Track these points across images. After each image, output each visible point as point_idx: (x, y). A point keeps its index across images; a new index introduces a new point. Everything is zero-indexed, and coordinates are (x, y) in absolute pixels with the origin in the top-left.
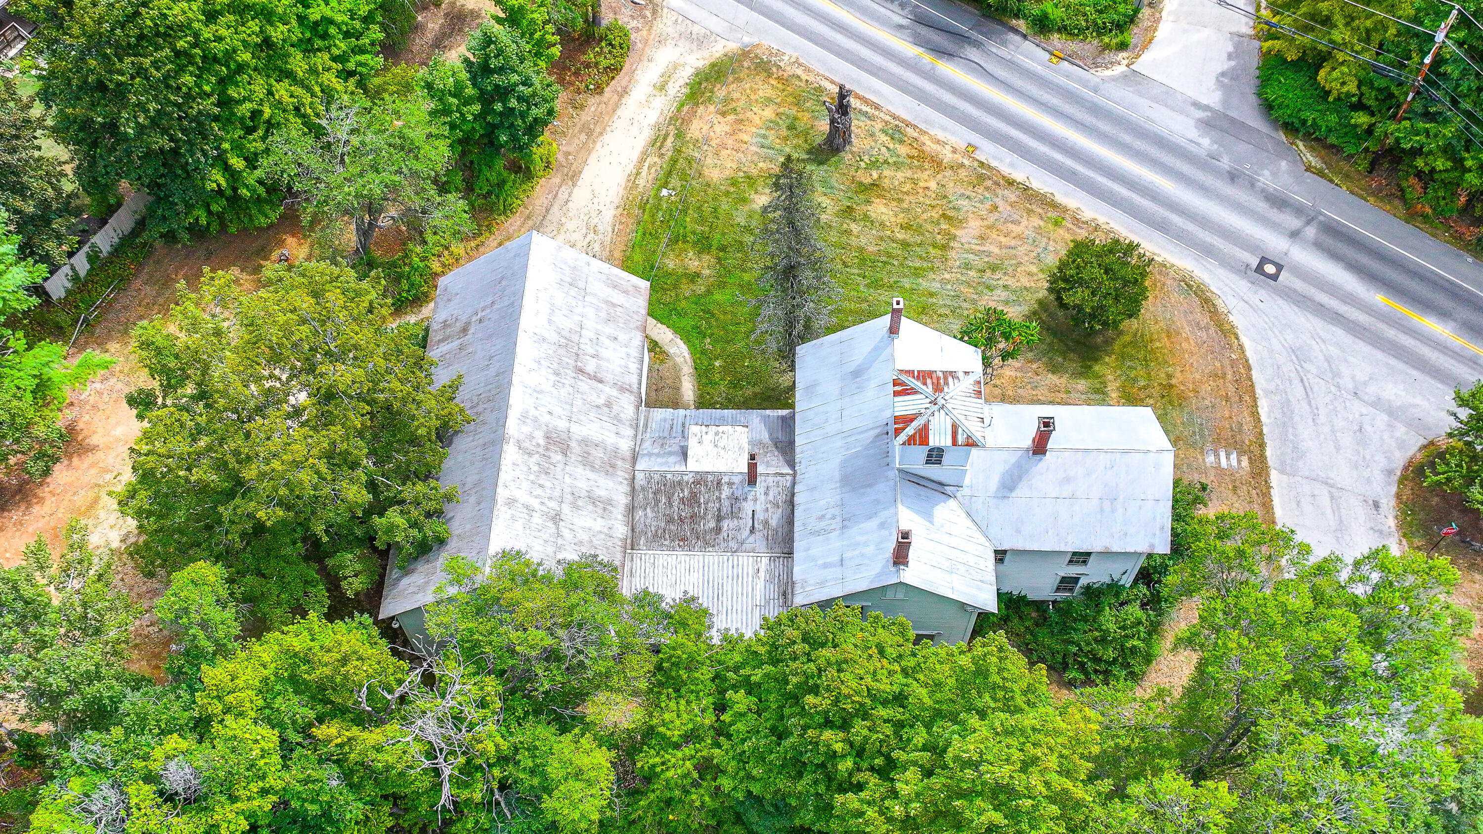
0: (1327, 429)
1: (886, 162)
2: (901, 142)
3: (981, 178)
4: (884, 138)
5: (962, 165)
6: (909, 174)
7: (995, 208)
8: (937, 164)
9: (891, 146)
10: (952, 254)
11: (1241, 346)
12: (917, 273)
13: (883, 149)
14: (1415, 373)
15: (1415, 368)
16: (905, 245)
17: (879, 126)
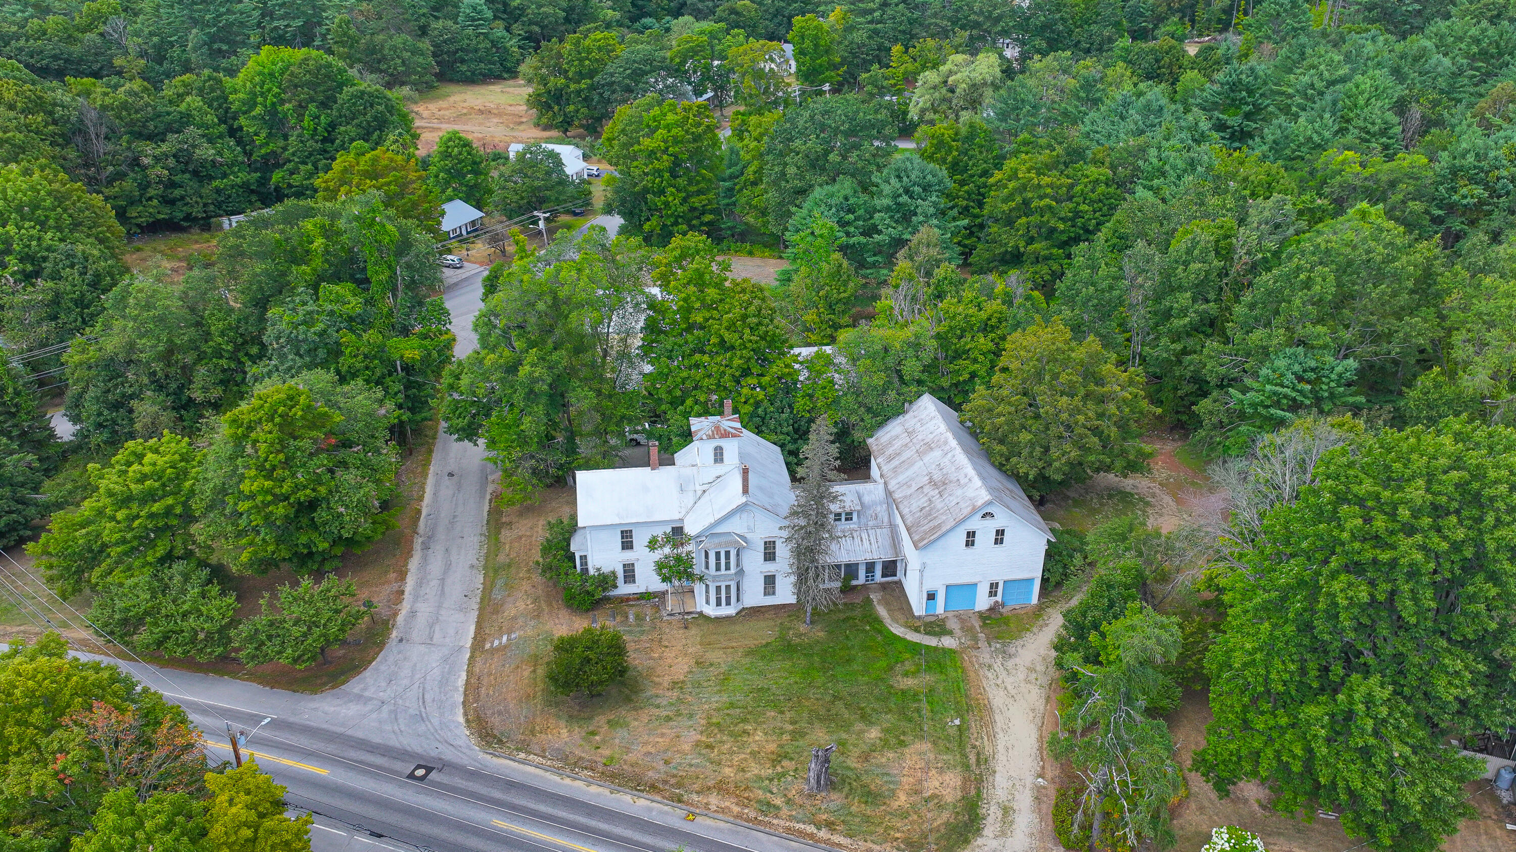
0: (417, 676)
1: (771, 780)
2: (759, 801)
3: (679, 785)
4: (778, 801)
5: (698, 793)
6: (748, 775)
7: (667, 763)
8: (721, 788)
9: (768, 795)
10: (703, 722)
11: (466, 714)
12: (732, 705)
13: (775, 790)
14: (325, 726)
15: (323, 730)
16: (745, 720)
17: (785, 811)
